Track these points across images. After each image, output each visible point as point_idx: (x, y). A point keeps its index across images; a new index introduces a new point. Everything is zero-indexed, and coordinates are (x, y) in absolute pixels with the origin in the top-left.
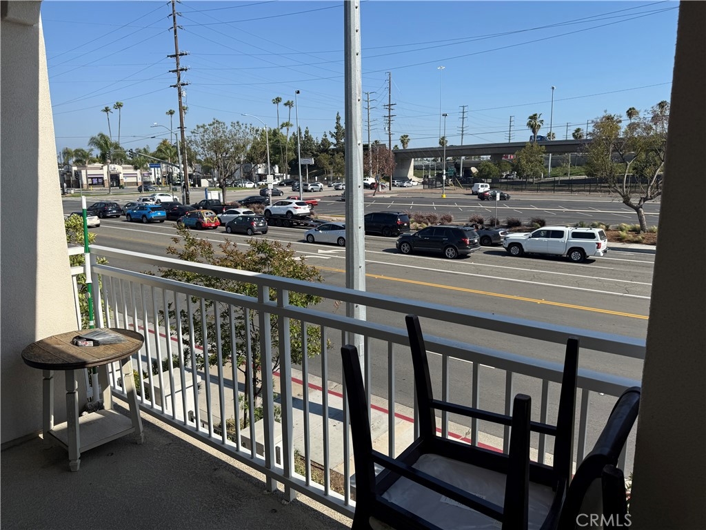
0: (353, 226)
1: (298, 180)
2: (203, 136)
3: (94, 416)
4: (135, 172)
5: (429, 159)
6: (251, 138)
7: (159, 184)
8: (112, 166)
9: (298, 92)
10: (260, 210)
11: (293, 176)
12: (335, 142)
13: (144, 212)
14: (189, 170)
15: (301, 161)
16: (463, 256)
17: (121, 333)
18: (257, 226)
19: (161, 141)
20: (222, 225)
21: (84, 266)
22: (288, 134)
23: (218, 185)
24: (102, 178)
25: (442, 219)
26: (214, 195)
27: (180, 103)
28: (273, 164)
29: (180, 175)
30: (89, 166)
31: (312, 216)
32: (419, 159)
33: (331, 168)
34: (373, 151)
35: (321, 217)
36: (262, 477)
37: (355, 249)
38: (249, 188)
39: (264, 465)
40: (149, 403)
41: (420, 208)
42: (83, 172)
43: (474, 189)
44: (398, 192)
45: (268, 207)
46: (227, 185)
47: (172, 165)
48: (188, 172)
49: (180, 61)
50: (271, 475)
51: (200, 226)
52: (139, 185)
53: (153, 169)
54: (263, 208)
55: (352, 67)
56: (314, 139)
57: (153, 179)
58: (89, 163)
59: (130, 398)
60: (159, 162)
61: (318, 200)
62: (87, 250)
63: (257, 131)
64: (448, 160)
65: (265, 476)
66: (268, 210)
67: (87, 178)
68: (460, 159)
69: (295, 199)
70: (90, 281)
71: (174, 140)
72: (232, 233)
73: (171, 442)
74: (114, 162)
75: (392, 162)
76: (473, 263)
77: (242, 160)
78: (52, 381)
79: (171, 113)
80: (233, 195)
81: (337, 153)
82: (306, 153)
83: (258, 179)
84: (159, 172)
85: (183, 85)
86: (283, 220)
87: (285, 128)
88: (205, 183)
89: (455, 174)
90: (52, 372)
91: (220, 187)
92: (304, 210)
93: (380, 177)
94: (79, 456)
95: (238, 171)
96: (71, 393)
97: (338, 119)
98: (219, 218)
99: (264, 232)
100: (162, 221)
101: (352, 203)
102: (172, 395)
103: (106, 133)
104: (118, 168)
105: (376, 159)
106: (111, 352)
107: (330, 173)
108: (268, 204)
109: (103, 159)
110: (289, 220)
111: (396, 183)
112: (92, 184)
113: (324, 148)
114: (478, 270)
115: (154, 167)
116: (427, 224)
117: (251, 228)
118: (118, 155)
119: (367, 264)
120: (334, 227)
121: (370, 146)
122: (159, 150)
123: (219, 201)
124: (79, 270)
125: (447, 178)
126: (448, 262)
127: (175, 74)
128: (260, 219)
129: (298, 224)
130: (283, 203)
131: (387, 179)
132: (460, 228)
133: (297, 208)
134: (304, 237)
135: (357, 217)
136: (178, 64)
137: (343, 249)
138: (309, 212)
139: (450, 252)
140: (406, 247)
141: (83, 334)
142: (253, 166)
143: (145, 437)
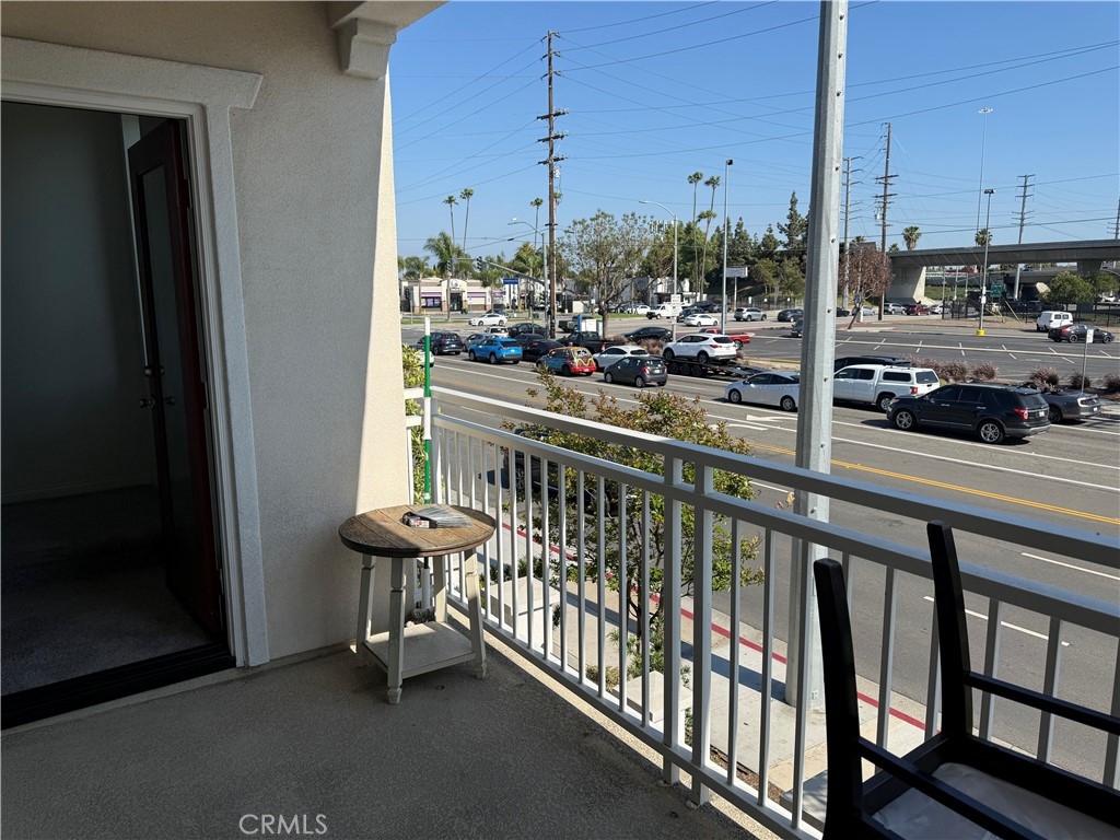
0: (813, 376)
1: (720, 303)
2: (581, 237)
3: (422, 629)
4: (483, 290)
5: (954, 267)
6: (651, 237)
7: (515, 307)
8: (453, 281)
9: (731, 163)
10: (656, 348)
11: (711, 296)
12: (785, 239)
13: (493, 348)
14: (558, 289)
15: (727, 273)
16: (1017, 440)
17: (465, 513)
18: (651, 373)
19: (521, 245)
20: (599, 369)
21: (423, 416)
22: (707, 230)
23: (597, 310)
24: (440, 298)
25: (976, 373)
26: (589, 326)
27: (551, 187)
28: (681, 278)
29: (544, 295)
30: (423, 281)
31: (739, 361)
32: (936, 268)
33: (776, 283)
34: (852, 254)
35: (754, 363)
36: (657, 759)
37: (815, 415)
38: (641, 316)
39: (661, 740)
40: (496, 620)
41: (934, 352)
42: (416, 289)
43: (1041, 322)
44: (893, 324)
45: (670, 345)
46: (609, 310)
47: (535, 281)
48: (556, 291)
49: (555, 125)
50: (672, 758)
51: (567, 371)
52: (488, 308)
53: (507, 286)
54: (661, 346)
55: (829, 116)
56: (751, 237)
57: (506, 301)
58: (424, 277)
59: (472, 610)
60: (518, 276)
61: (751, 335)
62: (428, 393)
63: (661, 226)
64: (992, 270)
65: (661, 757)
66: (669, 349)
67: (421, 298)
68: (1016, 268)
69: (713, 332)
70: (430, 438)
71: (539, 243)
72: (613, 382)
73: (523, 682)
74: (456, 276)
75: (885, 274)
76: (1033, 454)
77: (634, 271)
78: (373, 572)
79: (538, 203)
80: (618, 326)
81: (789, 258)
82: (735, 259)
83: (656, 300)
84: (516, 291)
85: (557, 160)
86: (691, 366)
87: (704, 221)
88: (578, 307)
89: (1004, 294)
90: (374, 558)
91: (599, 313)
92: (727, 350)
93: (862, 297)
94: (400, 683)
95: (627, 289)
96: (397, 591)
97: (794, 202)
98: (595, 360)
99: (662, 383)
100: (516, 362)
101: (814, 338)
102: (529, 613)
103: (449, 233)
104: (462, 285)
105: (857, 268)
106: (452, 539)
107: (773, 290)
108: (669, 339)
109: (442, 269)
110: (701, 366)
111: (891, 307)
112: (426, 307)
113: (766, 251)
114: (1044, 467)
115: (510, 283)
116: (947, 380)
117: (642, 377)
118: (461, 265)
119: (834, 443)
120: (776, 380)
121: (848, 245)
122: (519, 258)
123: (597, 333)
124: (415, 421)
125: (988, 301)
126: (984, 449)
127: (546, 144)
128: (656, 362)
129: (716, 373)
130: (693, 339)
131: (875, 301)
132: (1012, 389)
133: (715, 347)
134: (724, 394)
135: (823, 362)
136: (551, 129)
137: (794, 417)
138: (735, 353)
139: (989, 431)
140: (905, 419)
141: (415, 510)
142: (650, 280)
143: (487, 669)
